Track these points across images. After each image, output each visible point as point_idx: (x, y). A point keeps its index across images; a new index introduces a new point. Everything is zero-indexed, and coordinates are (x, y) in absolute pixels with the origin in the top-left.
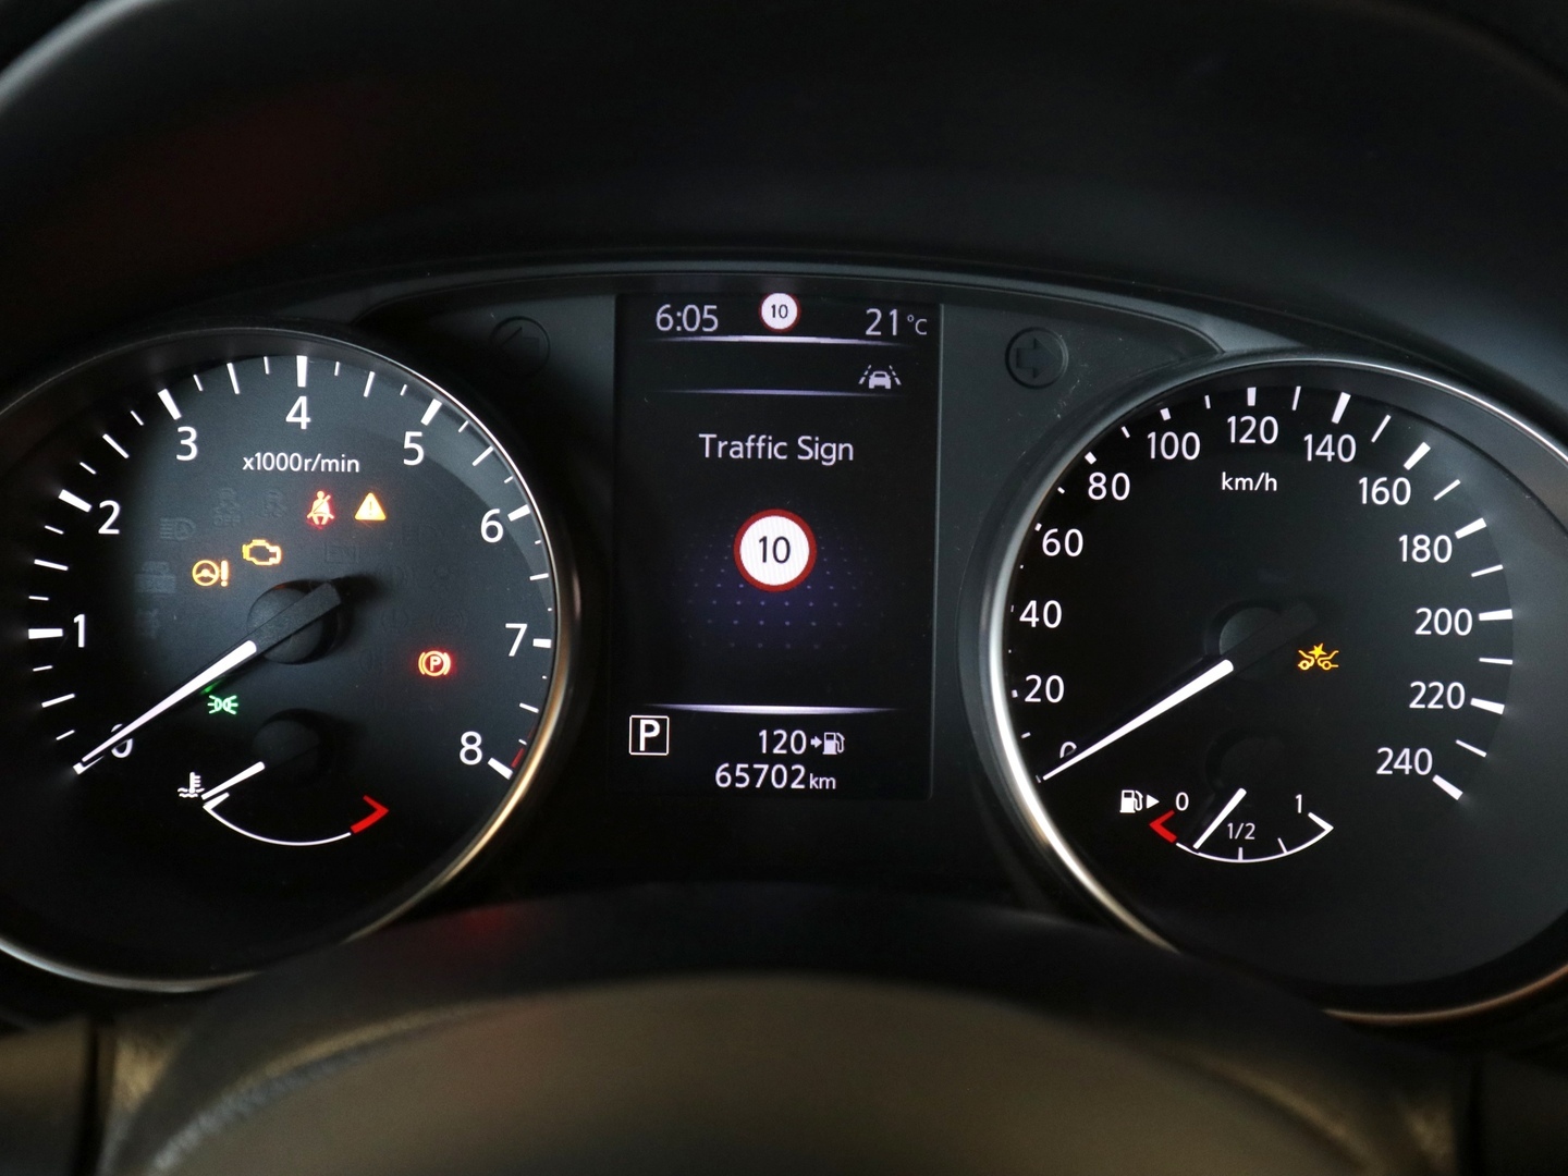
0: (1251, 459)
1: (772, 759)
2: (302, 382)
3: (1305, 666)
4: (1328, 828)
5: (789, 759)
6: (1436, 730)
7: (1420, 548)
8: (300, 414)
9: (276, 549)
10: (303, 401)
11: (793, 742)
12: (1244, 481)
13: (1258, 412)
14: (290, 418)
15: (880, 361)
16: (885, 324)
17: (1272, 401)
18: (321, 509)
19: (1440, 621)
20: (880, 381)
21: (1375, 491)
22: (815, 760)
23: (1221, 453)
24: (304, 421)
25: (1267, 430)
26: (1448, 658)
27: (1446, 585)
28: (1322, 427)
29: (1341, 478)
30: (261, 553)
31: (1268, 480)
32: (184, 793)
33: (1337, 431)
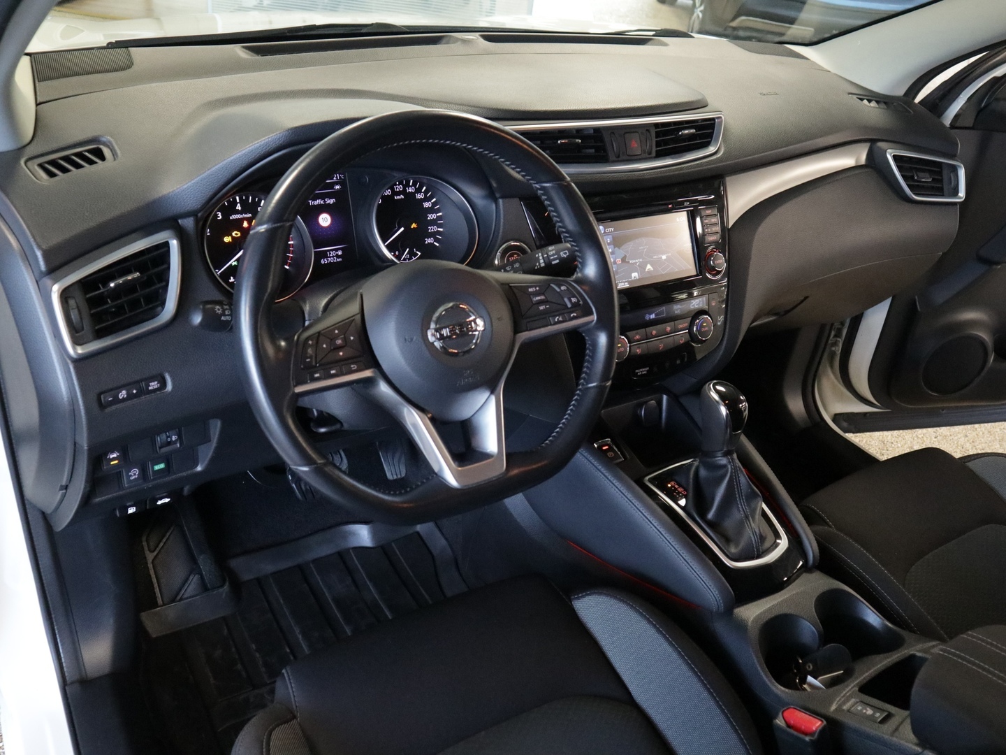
0: (399, 193)
1: (330, 257)
2: (238, 201)
3: (412, 227)
4: (420, 254)
5: (333, 257)
6: (433, 235)
7: (427, 205)
8: (239, 207)
9: (239, 233)
10: (239, 205)
11: (333, 253)
12: (398, 197)
13: (399, 185)
14: (237, 208)
15: (337, 183)
16: (337, 177)
17: (401, 183)
18: (245, 224)
19: (431, 217)
20: (337, 187)
21: (419, 196)
22: (338, 256)
23: (395, 193)
24: (240, 208)
25: (400, 188)
26: (434, 222)
27: (431, 210)
28: (409, 186)
29: (413, 194)
30: (236, 234)
31: (402, 196)
32: (230, 281)
33: (411, 187)
